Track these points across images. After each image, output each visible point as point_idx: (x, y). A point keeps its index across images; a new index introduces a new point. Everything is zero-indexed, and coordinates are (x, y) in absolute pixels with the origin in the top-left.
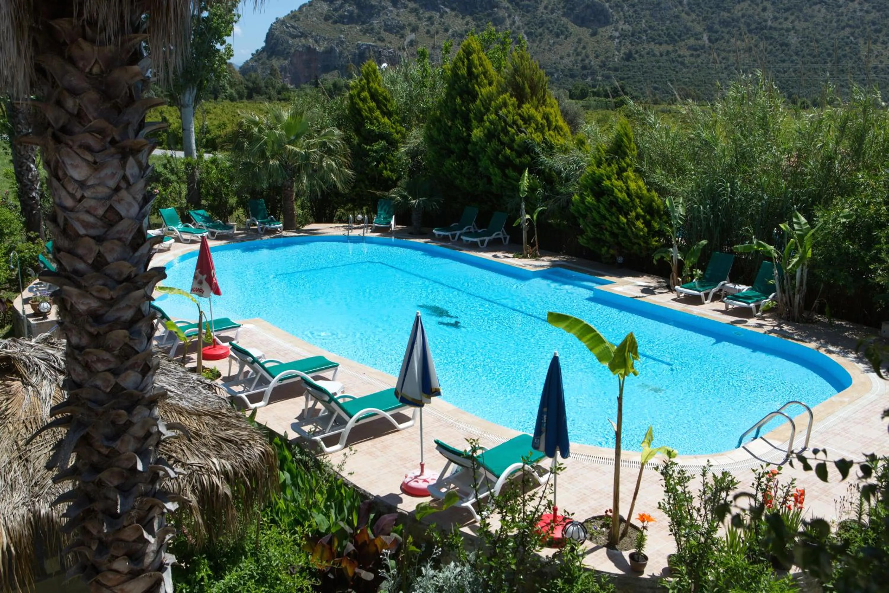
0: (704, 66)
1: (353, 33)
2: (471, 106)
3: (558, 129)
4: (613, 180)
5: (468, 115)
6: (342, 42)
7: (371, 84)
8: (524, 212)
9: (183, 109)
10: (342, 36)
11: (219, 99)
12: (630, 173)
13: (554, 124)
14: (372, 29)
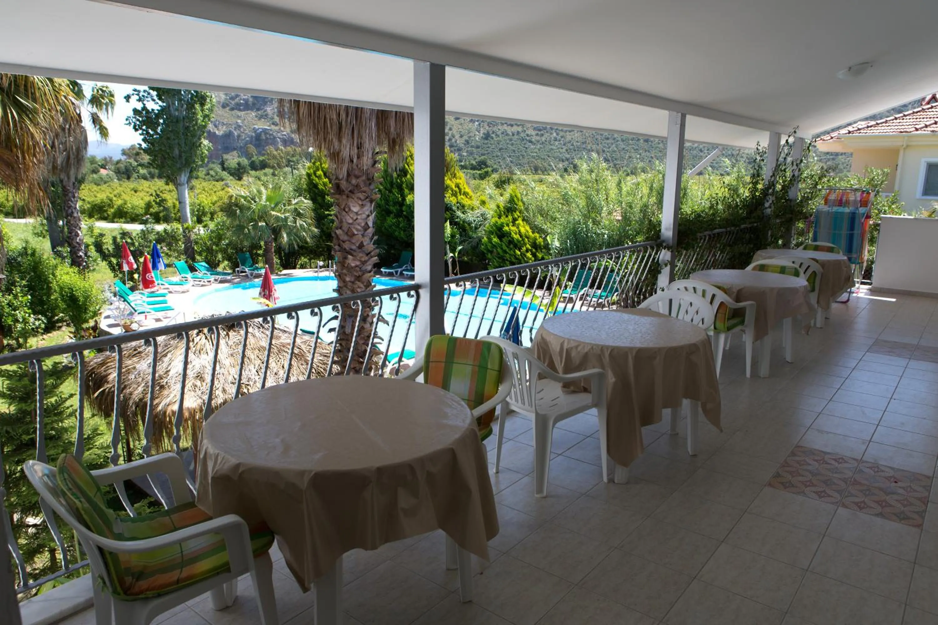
0: (547, 143)
1: (249, 119)
2: (404, 179)
3: (466, 194)
4: (510, 226)
5: (401, 185)
6: (240, 126)
7: (323, 165)
8: (448, 251)
9: (179, 187)
10: (239, 121)
11: (131, 179)
12: (520, 221)
13: (463, 191)
14: (266, 115)
